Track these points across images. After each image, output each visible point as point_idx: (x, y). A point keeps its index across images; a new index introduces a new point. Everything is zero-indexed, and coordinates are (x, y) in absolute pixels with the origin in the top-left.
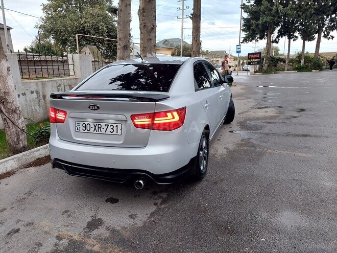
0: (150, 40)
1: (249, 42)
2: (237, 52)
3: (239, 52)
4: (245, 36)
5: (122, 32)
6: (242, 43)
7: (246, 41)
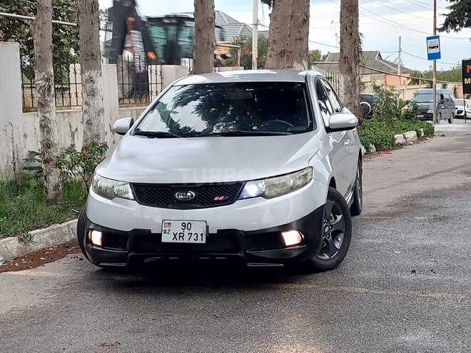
0: (300, 39)
1: (464, 29)
2: (431, 57)
3: (434, 57)
4: (449, 12)
5: (279, 30)
6: (441, 30)
7: (453, 26)
